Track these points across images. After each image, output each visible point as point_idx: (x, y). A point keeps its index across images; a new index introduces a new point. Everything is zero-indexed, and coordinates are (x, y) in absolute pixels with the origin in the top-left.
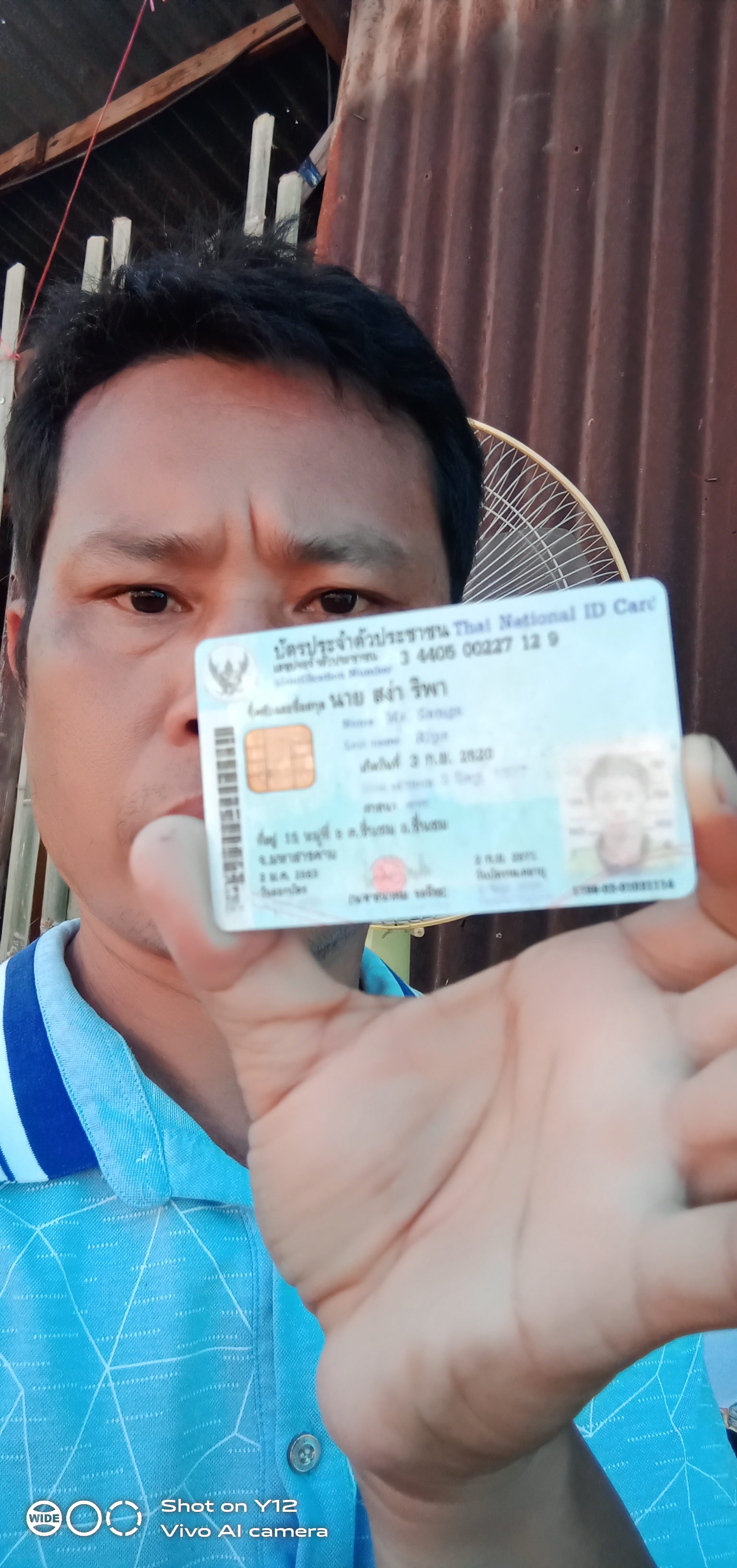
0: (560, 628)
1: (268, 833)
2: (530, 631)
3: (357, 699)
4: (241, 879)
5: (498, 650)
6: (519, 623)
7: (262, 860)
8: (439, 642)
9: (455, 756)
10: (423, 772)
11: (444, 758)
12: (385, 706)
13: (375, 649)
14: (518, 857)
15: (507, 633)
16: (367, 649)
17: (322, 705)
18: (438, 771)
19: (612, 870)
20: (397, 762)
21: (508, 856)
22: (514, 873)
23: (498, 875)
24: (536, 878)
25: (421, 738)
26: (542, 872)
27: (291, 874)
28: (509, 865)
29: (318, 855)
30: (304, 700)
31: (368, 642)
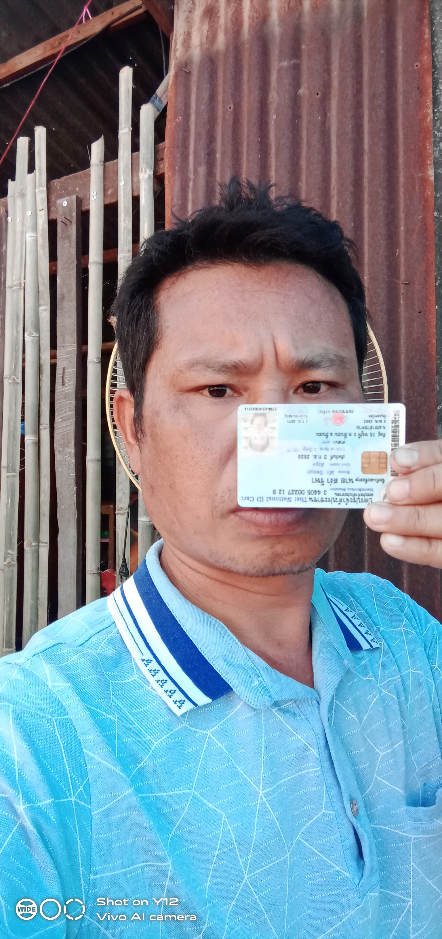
0: (272, 495)
1: (381, 437)
2: (282, 496)
3: (344, 481)
4: (393, 422)
5: (293, 491)
6: (285, 499)
7: (384, 427)
8: (313, 496)
9: (311, 457)
10: (323, 453)
11: (315, 457)
12: (333, 477)
13: (335, 497)
14: (293, 422)
15: (289, 496)
16: (338, 497)
17: (357, 480)
18: (319, 453)
19: (263, 415)
20: (332, 458)
21: (297, 422)
22: (295, 416)
23: (301, 416)
24: (288, 414)
25: (323, 464)
26: (286, 416)
27: (374, 422)
28: (296, 419)
29: (363, 428)
30: (363, 482)
31: (338, 500)
